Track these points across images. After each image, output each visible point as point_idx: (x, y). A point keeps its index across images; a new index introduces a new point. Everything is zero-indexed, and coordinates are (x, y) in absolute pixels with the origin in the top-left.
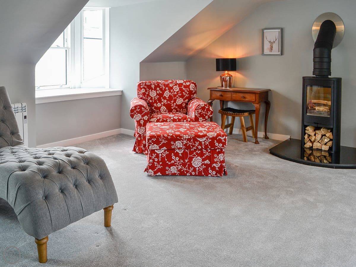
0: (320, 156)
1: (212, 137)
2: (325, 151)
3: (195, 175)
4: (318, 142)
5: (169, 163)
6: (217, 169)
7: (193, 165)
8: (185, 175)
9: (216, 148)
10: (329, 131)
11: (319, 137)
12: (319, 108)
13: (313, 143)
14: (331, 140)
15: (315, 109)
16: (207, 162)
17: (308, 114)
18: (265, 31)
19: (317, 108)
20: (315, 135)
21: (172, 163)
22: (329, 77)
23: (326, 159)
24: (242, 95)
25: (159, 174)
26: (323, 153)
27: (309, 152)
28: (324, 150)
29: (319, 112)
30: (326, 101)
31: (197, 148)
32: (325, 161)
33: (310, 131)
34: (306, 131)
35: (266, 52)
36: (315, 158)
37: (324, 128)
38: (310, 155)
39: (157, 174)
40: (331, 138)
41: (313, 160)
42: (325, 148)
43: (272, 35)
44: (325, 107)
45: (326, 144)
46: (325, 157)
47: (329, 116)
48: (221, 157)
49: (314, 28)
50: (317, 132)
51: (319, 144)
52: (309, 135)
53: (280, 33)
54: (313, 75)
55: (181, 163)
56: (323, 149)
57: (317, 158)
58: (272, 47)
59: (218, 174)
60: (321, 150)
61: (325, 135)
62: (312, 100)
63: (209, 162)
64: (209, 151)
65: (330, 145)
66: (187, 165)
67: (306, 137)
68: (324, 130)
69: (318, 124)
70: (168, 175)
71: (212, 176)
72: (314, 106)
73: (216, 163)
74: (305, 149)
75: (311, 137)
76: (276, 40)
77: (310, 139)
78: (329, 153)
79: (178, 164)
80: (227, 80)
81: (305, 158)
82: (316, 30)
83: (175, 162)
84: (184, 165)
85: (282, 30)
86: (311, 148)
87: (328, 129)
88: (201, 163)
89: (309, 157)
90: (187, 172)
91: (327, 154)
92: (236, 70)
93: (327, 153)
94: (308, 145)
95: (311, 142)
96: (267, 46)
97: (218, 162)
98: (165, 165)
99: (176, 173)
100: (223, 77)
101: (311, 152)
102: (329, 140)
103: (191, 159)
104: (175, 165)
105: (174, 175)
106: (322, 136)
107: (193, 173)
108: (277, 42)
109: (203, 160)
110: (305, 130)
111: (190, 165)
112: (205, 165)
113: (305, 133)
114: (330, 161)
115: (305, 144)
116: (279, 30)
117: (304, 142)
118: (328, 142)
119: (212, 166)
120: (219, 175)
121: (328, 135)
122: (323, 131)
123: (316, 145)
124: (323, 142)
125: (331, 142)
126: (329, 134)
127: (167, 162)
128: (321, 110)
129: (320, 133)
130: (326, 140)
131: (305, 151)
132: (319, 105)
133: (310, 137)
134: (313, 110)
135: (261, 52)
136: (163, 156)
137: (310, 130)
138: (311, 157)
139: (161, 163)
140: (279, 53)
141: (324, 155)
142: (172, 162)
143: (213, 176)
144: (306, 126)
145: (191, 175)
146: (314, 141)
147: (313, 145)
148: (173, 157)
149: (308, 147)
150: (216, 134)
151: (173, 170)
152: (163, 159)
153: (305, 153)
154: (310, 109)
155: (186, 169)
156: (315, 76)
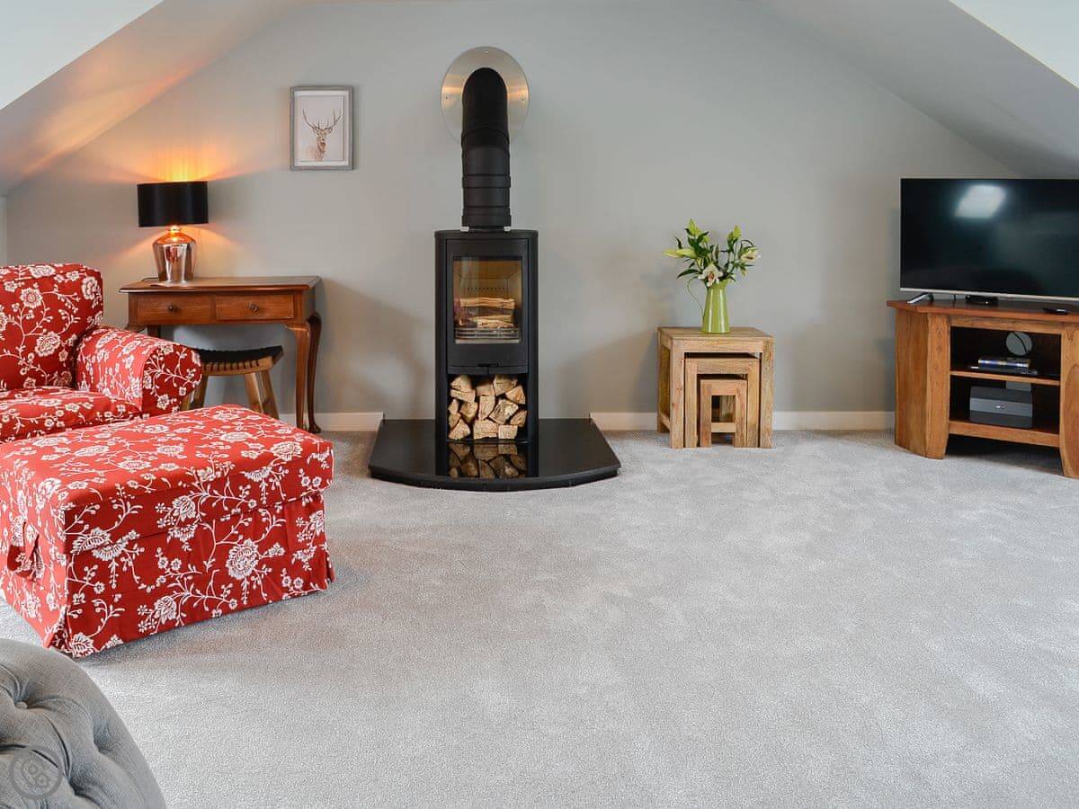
0: (495, 458)
1: (290, 459)
2: (507, 441)
3: (241, 608)
4: (487, 421)
5: (149, 590)
6: (306, 567)
7: (231, 573)
8: (207, 617)
9: (305, 493)
10: (515, 382)
11: (488, 403)
12: (484, 321)
13: (471, 425)
14: (522, 407)
15: (475, 325)
16: (277, 550)
17: (458, 342)
18: (299, 93)
19: (480, 321)
20: (477, 400)
21: (158, 585)
22: (507, 229)
23: (512, 464)
24: (251, 302)
25: (115, 640)
26: (502, 449)
27: (462, 452)
28: (506, 439)
29: (487, 332)
30: (500, 300)
31: (244, 506)
32: (509, 470)
33: (463, 389)
34: (453, 393)
35: (304, 157)
36: (477, 466)
37: (500, 378)
38: (465, 461)
39: (108, 645)
40: (520, 402)
41: (475, 473)
42: (508, 432)
43: (322, 108)
44: (501, 316)
45: (508, 422)
46: (507, 457)
47: (517, 341)
48: (317, 522)
49: (446, 90)
50: (481, 389)
51: (489, 425)
52: (461, 403)
53: (347, 98)
54: (464, 225)
55: (190, 578)
56: (501, 436)
57: (486, 465)
58: (324, 144)
59: (311, 584)
60: (495, 441)
61: (503, 396)
62: (461, 300)
63: (283, 551)
64: (278, 511)
65: (519, 422)
66: (210, 581)
67: (454, 408)
68: (502, 381)
69: (488, 366)
70: (146, 635)
71: (293, 596)
72: (471, 316)
73: (303, 546)
74: (452, 446)
75: (466, 406)
76: (335, 122)
77: (464, 413)
78: (517, 445)
79: (180, 584)
80: (178, 255)
81: (454, 472)
82: (452, 95)
83: (170, 580)
84: (200, 582)
85: (352, 91)
86: (468, 440)
87: (510, 377)
88: (257, 558)
89: (462, 467)
90: (212, 604)
91: (513, 450)
92: (207, 222)
93: (514, 446)
94: (460, 431)
95: (466, 422)
96: (306, 142)
97: (309, 541)
98: (134, 599)
99: (174, 621)
100: (165, 246)
101: (468, 450)
102: (517, 408)
103: (223, 553)
104: (169, 592)
105: (169, 627)
106: (497, 399)
107: (233, 604)
108: (338, 129)
109: (263, 547)
110: (450, 388)
111: (224, 577)
112: (268, 562)
113: (450, 399)
114: (522, 467)
115: (450, 429)
116: (346, 93)
117: (449, 426)
118: (514, 415)
119: (293, 561)
120: (316, 587)
121: (511, 394)
122: (498, 386)
123: (483, 429)
124: (501, 417)
125: (523, 415)
126: (516, 393)
127: (143, 586)
128: (492, 325)
129: (488, 392)
130: (510, 410)
131: (450, 451)
132: (485, 311)
133: (463, 407)
134: (469, 327)
135: (287, 162)
136: (125, 568)
137: (461, 387)
138: (468, 466)
139: (120, 596)
140: (346, 163)
141: (505, 452)
142: (161, 580)
143: (299, 596)
144: (452, 378)
145: (227, 611)
146: (476, 417)
147: (475, 431)
148: (162, 562)
149: (460, 437)
150: (299, 447)
151: (165, 609)
152: (124, 577)
153: (452, 456)
154: (462, 327)
155: (207, 597)
156: (466, 229)
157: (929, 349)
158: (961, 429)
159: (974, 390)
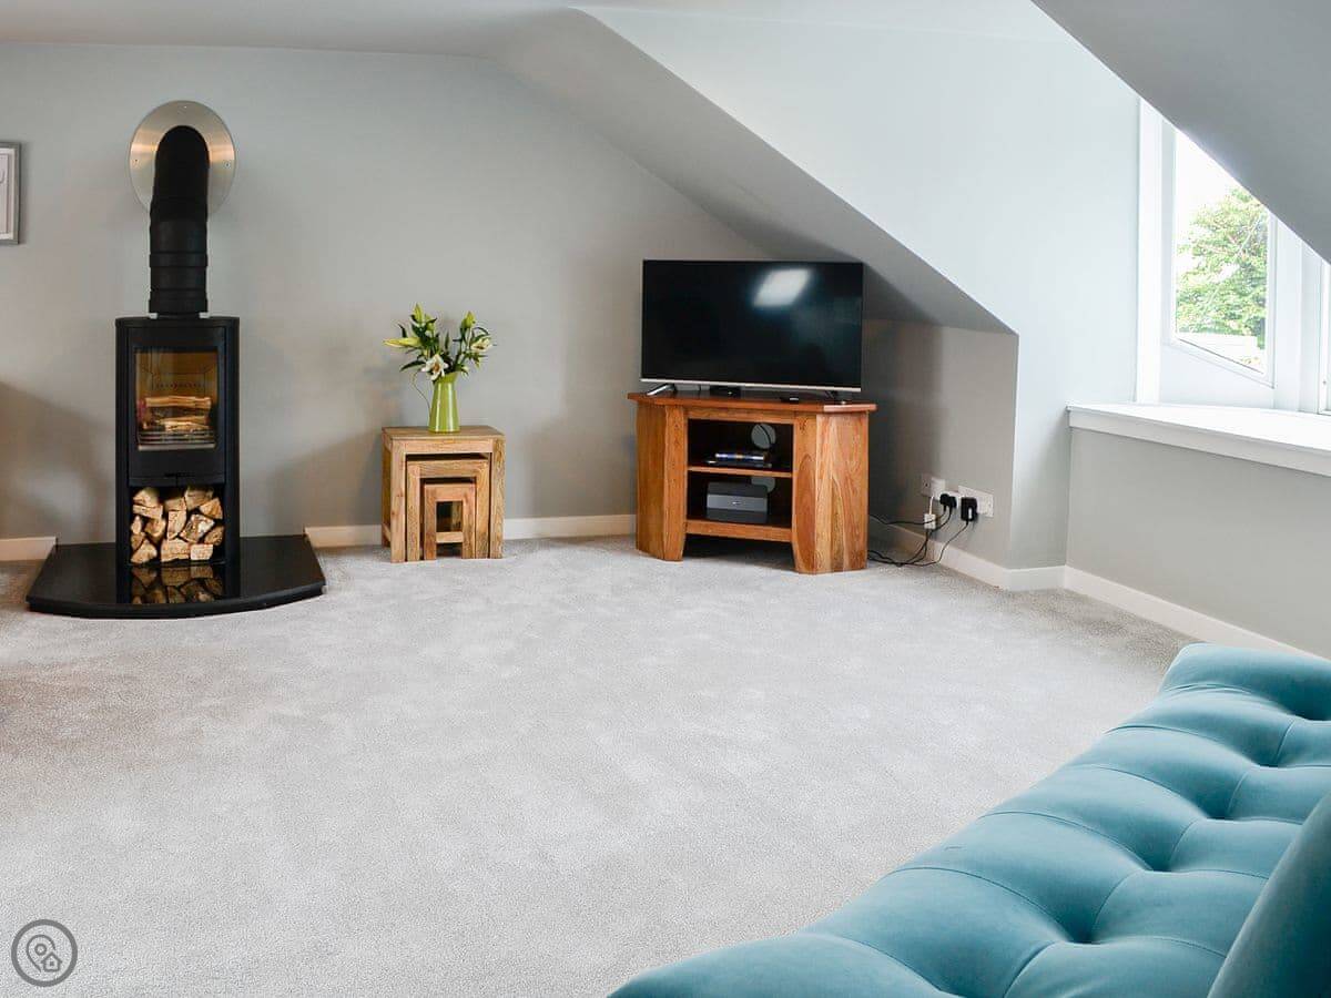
0: (186, 583)
2: (200, 563)
4: (177, 539)
10: (210, 494)
11: (178, 519)
12: (174, 423)
13: (158, 546)
14: (218, 523)
15: (163, 428)
17: (141, 448)
19: (169, 423)
20: (165, 516)
22: (203, 315)
23: (206, 590)
26: (195, 572)
27: (147, 577)
28: (199, 561)
29: (178, 436)
30: (193, 398)
32: (202, 597)
33: (148, 504)
34: (136, 509)
36: (166, 594)
37: (193, 489)
38: (151, 587)
40: (217, 517)
41: (164, 602)
42: (202, 552)
44: (194, 417)
45: (201, 541)
46: (201, 582)
47: (212, 446)
50: (170, 503)
51: (180, 545)
52: (146, 521)
53: (13, 158)
54: (150, 312)
56: (194, 557)
57: (176, 592)
60: (186, 563)
61: (197, 511)
62: (148, 400)
65: (215, 540)
67: (137, 527)
68: (196, 492)
69: (178, 475)
72: (159, 418)
74: (135, 571)
75: (152, 524)
77: (149, 532)
78: (214, 567)
81: (138, 601)
82: (143, 155)
86: (155, 563)
87: (203, 487)
89: (149, 595)
91: (207, 573)
93: (209, 568)
94: (145, 553)
95: (151, 542)
101: (154, 575)
102: (212, 523)
106: (189, 514)
110: (133, 503)
113: (132, 516)
114: (219, 591)
115: (132, 552)
116: (12, 151)
117: (131, 548)
118: (209, 531)
121: (205, 508)
122: (190, 499)
123: (173, 549)
124: (193, 535)
125: (219, 531)
126: (211, 506)
128: (183, 428)
129: (179, 508)
130: (204, 526)
131: (133, 576)
132: (178, 412)
133: (149, 525)
134: (156, 430)
137: (146, 502)
138: (156, 594)
140: (10, 236)
141: (198, 575)
144: (136, 490)
146: (164, 536)
147: (163, 552)
149: (145, 559)
153: (134, 583)
154: (147, 430)
156: (154, 316)
157: (667, 445)
158: (700, 528)
159: (711, 486)
